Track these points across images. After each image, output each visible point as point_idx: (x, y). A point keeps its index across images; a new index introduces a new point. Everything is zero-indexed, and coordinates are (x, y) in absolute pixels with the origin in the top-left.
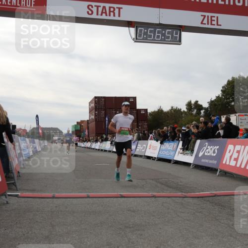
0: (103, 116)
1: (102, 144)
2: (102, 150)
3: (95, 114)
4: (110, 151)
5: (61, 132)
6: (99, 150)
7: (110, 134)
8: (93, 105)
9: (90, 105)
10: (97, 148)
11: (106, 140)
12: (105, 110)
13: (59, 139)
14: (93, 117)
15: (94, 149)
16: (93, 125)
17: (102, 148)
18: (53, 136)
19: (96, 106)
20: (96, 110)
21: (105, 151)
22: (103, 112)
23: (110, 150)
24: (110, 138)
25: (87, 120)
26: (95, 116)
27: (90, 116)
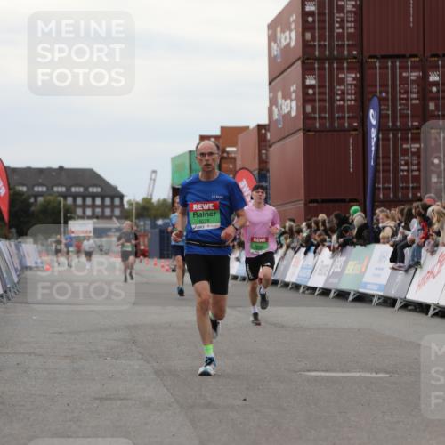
0: (351, 100)
1: (341, 259)
2: (342, 295)
3: (305, 87)
4: (389, 302)
5: (113, 194)
6: (325, 292)
7: (389, 204)
8: (291, 38)
9: (272, 38)
10: (318, 281)
11: (369, 235)
12: (361, 67)
13: (99, 233)
14: (291, 107)
15: (297, 287)
16: (289, 154)
17: (344, 286)
18: (69, 215)
19: (305, 45)
20: (307, 70)
21: (362, 298)
22: (350, 78)
23: (392, 294)
24: (387, 225)
25: (260, 127)
26: (306, 99)
27: (273, 102)
